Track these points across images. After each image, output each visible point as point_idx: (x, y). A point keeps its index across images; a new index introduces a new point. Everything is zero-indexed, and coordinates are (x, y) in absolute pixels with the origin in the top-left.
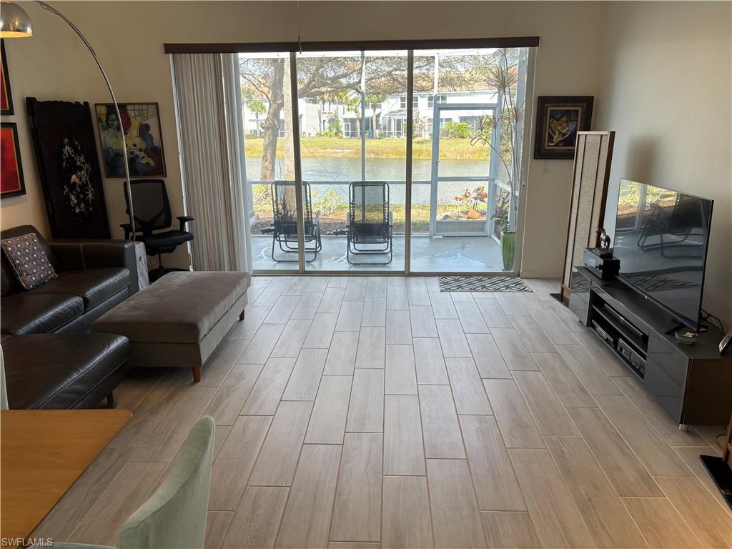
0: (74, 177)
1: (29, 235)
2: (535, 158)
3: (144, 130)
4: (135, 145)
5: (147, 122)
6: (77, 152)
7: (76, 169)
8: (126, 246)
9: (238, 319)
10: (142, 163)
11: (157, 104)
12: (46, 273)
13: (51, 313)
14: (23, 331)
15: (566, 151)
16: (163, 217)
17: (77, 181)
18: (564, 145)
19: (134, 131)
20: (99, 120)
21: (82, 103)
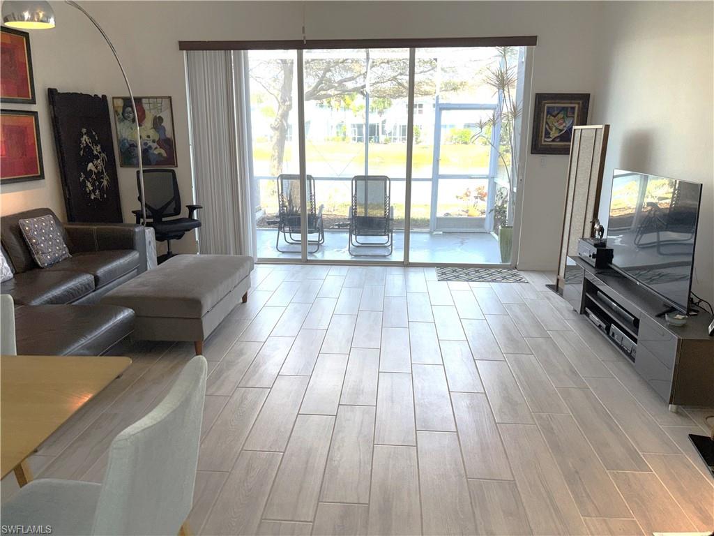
0: (90, 165)
1: (46, 217)
2: (532, 153)
3: (158, 122)
4: (149, 137)
5: (161, 115)
6: (94, 142)
7: (92, 158)
8: (137, 230)
9: (241, 301)
10: (154, 154)
11: (170, 97)
12: (60, 253)
13: (63, 288)
14: (36, 302)
15: (563, 146)
16: (173, 205)
17: (94, 169)
18: (560, 141)
19: (148, 123)
20: (116, 112)
21: (100, 96)
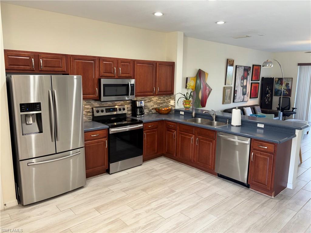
0: (267, 95)
1: (258, 106)
3: (287, 85)
5: (289, 83)
6: (269, 89)
7: (268, 93)
8: (279, 112)
11: (292, 78)
16: (288, 107)
20: (276, 82)
21: (272, 78)
